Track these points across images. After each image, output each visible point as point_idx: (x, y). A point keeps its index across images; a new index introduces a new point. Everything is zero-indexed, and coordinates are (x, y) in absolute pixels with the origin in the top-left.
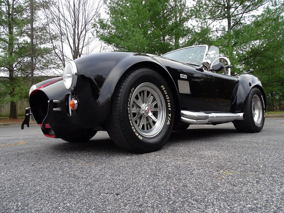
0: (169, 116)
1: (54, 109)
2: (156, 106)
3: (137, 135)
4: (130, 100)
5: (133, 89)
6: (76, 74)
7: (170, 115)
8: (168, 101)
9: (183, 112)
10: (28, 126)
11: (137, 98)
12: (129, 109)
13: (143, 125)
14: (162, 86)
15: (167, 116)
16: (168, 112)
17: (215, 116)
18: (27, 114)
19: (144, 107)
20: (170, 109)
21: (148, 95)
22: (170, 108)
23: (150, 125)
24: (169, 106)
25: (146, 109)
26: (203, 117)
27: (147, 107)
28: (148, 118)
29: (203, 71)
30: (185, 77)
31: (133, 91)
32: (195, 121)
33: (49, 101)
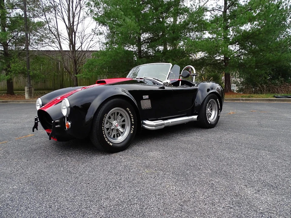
0: (133, 128)
1: (56, 126)
2: (124, 121)
3: (109, 143)
4: (103, 122)
5: (106, 114)
6: (69, 107)
7: (133, 127)
8: (132, 117)
9: (144, 122)
10: (37, 130)
11: (110, 118)
12: (103, 127)
13: (114, 135)
14: (127, 109)
15: (131, 127)
16: (132, 125)
17: (170, 122)
18: (36, 122)
19: (115, 123)
20: (133, 123)
21: (117, 115)
22: (133, 122)
23: (119, 134)
24: (133, 121)
25: (116, 125)
26: (159, 125)
27: (117, 123)
28: (117, 130)
29: (164, 88)
30: (147, 97)
31: (106, 116)
32: (154, 128)
33: (53, 122)
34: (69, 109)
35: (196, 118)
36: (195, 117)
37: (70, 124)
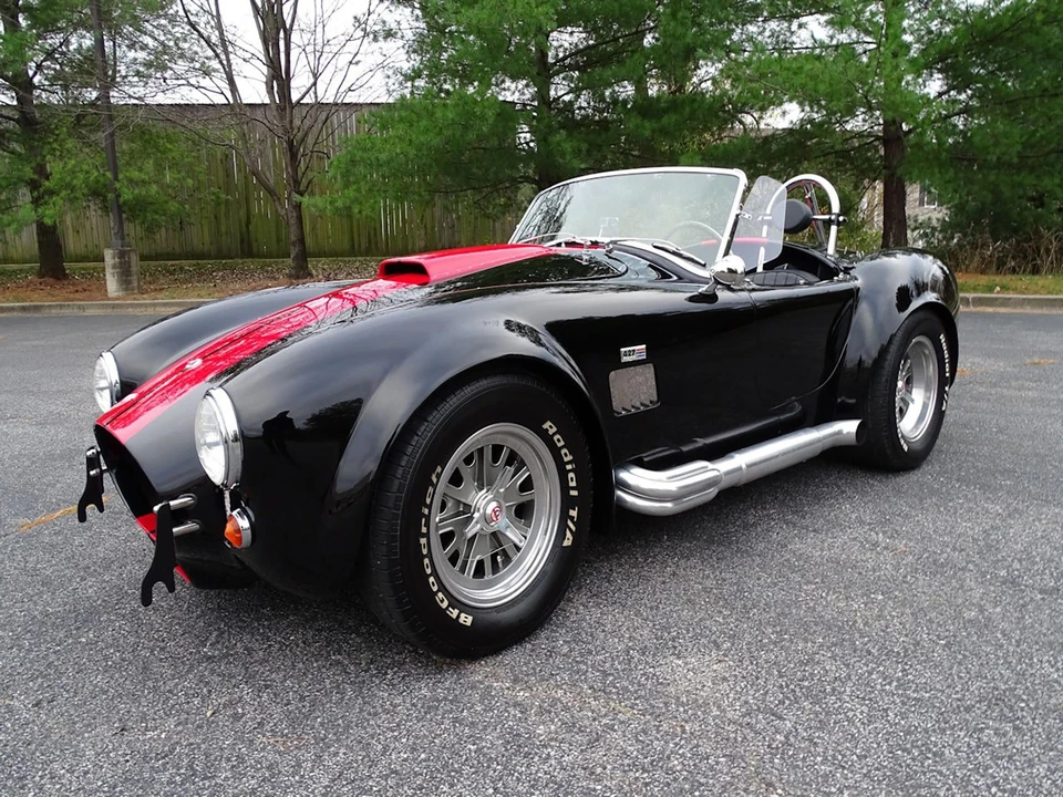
0: (572, 518)
1: (175, 530)
2: (527, 485)
3: (454, 613)
4: (426, 511)
5: (439, 469)
6: (236, 439)
7: (574, 513)
8: (569, 467)
10: (101, 509)
11: (456, 479)
12: (423, 541)
13: (480, 564)
14: (546, 425)
15: (564, 516)
16: (567, 503)
17: (744, 466)
18: (92, 473)
19: (484, 502)
20: (574, 493)
21: (495, 459)
22: (573, 488)
23: (501, 555)
24: (573, 484)
25: (489, 511)
26: (697, 487)
28: (496, 537)
30: (638, 351)
31: (439, 476)
32: (669, 505)
33: (156, 508)
34: (238, 448)
35: (855, 430)
36: (849, 427)
37: (244, 523)
